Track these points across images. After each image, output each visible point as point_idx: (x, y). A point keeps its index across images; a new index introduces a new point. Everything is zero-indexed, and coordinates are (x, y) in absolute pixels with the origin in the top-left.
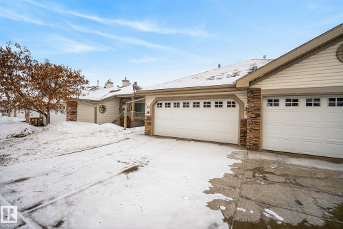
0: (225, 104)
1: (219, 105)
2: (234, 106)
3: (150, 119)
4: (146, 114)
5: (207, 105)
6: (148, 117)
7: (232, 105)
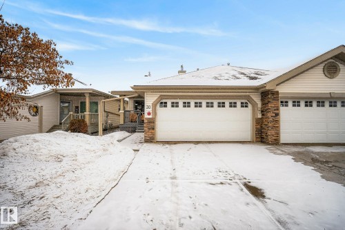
0: (239, 104)
1: (233, 105)
3: (152, 122)
4: (146, 116)
5: (222, 105)
6: (148, 119)
7: (245, 105)
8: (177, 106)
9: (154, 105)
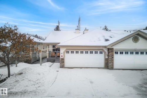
1: (96, 53)
2: (102, 53)
5: (92, 53)
6: (62, 58)
7: (101, 53)
8: (73, 53)
9: (64, 53)
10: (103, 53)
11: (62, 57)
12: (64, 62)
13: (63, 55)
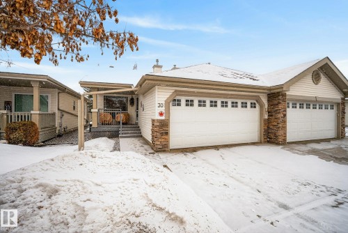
0: (249, 104)
1: (244, 105)
2: (255, 107)
3: (165, 124)
4: (159, 118)
5: (235, 105)
7: (253, 106)
8: (192, 105)
9: (167, 103)
10: (257, 105)
11: (163, 118)
12: (167, 133)
13: (164, 111)
